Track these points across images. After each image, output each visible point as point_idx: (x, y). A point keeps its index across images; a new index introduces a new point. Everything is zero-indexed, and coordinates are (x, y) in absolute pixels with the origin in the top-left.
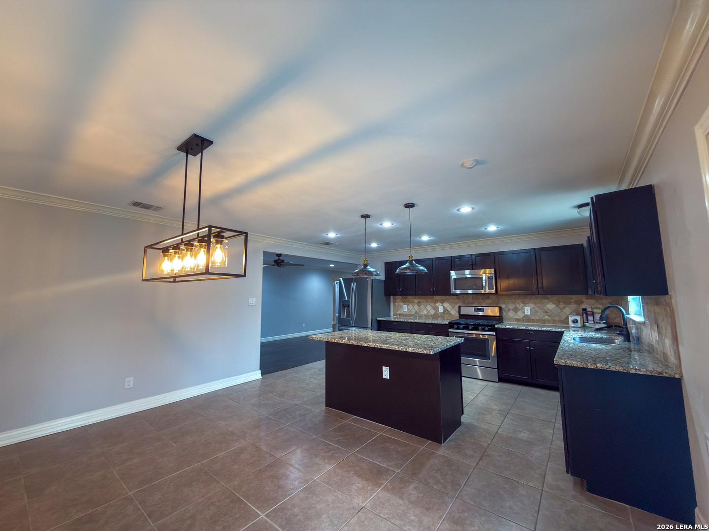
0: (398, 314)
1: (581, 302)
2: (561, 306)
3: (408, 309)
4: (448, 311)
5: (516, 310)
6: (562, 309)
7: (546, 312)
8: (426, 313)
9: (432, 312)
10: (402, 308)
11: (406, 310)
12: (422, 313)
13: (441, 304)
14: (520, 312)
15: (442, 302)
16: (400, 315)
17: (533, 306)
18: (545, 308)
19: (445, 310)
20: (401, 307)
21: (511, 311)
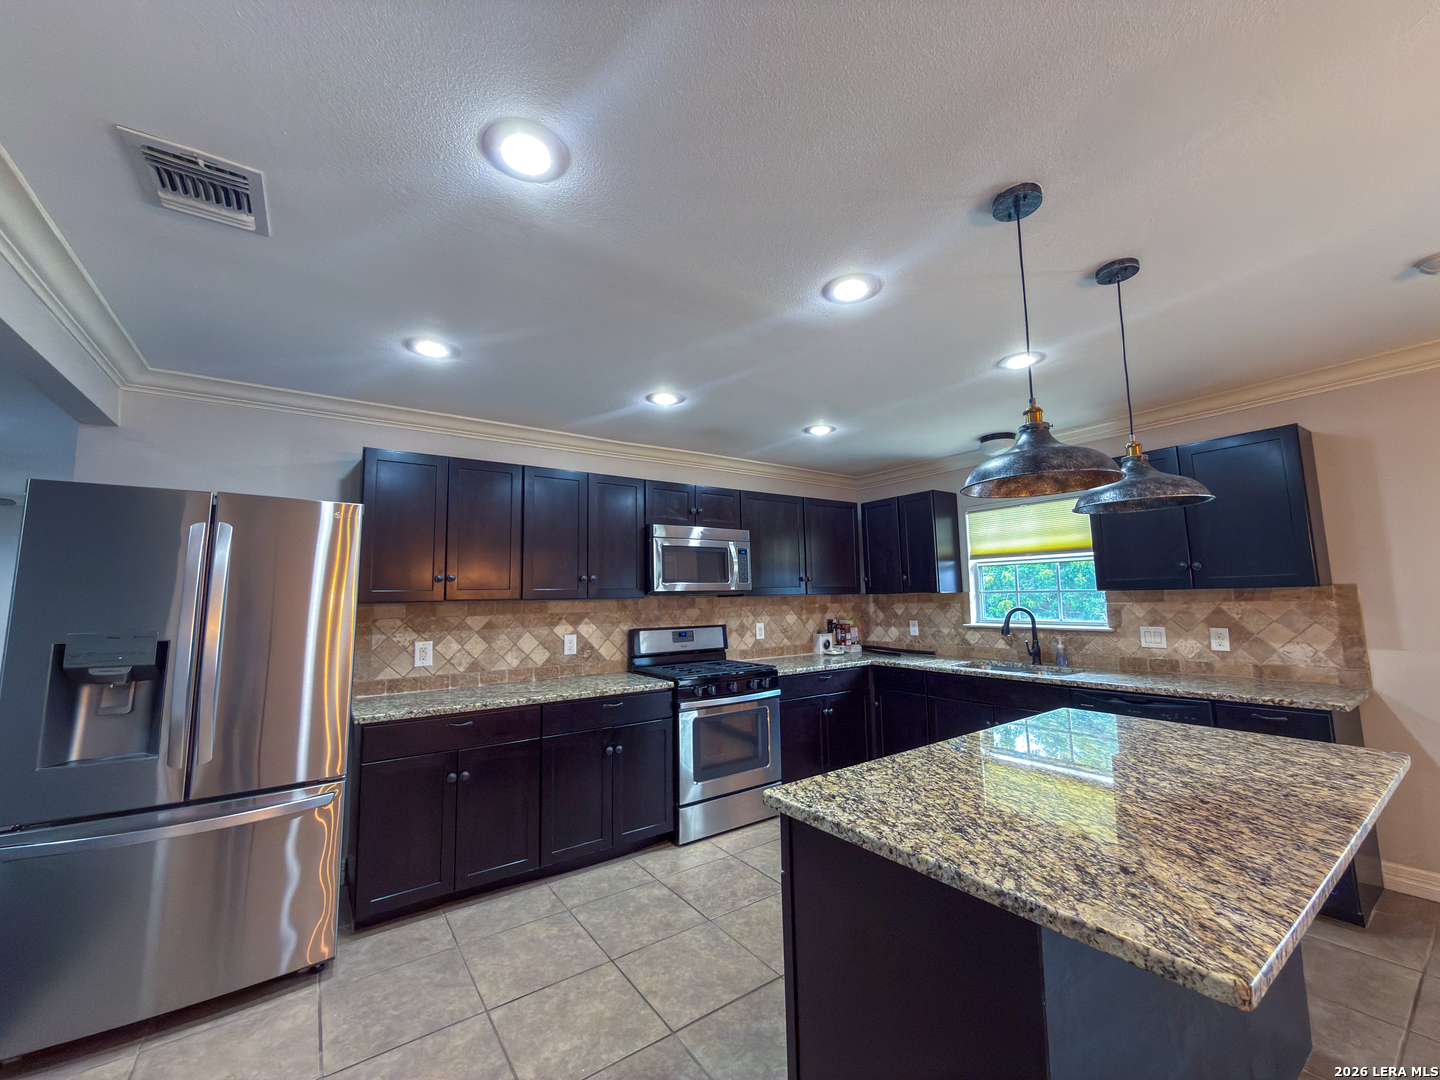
0: (381, 683)
1: (824, 610)
2: (804, 617)
3: (437, 655)
4: (592, 648)
5: (742, 630)
6: (804, 623)
7: (784, 631)
8: (515, 663)
9: (540, 657)
10: (404, 656)
11: (429, 662)
12: (502, 667)
13: (570, 628)
14: (749, 634)
15: (575, 620)
16: (393, 685)
17: (768, 619)
18: (784, 623)
19: (584, 646)
20: (405, 649)
21: (734, 634)
